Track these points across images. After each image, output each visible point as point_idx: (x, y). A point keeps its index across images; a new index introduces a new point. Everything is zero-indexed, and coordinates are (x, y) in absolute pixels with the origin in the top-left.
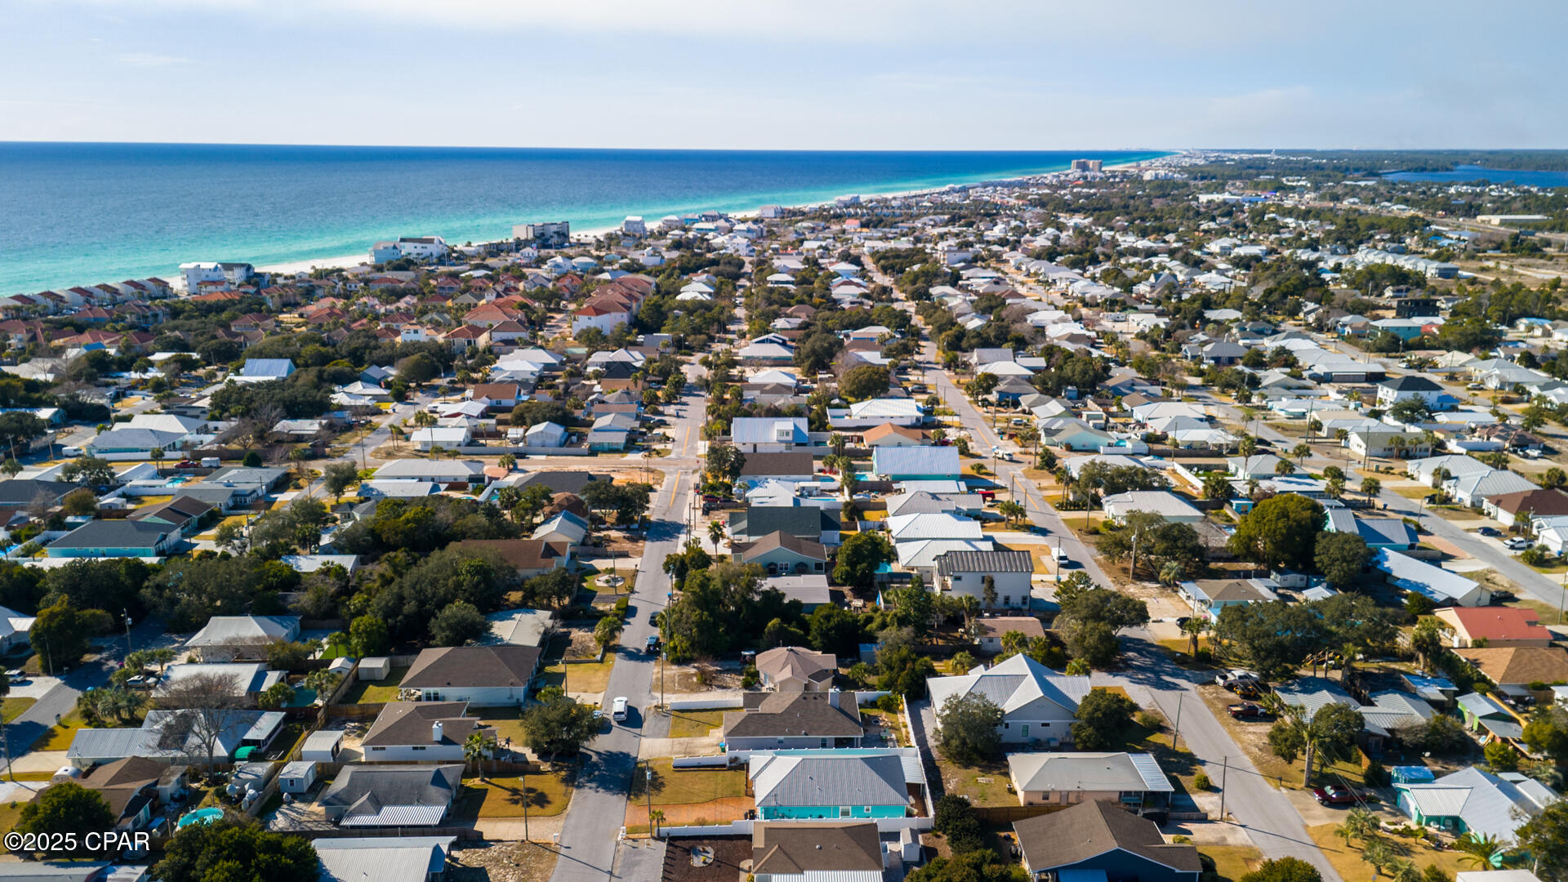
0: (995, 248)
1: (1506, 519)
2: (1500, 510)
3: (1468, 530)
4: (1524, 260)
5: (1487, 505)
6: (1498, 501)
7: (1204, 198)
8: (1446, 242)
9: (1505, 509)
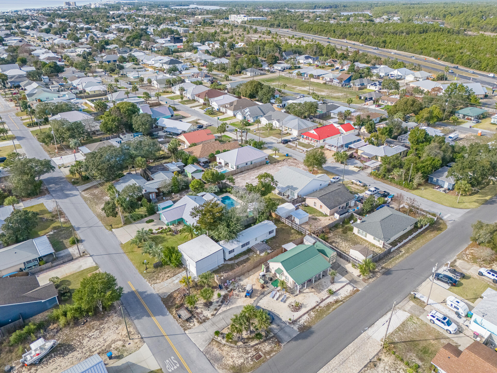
0: (24, 30)
1: (202, 101)
2: (200, 99)
3: (191, 107)
4: (207, 27)
5: (196, 98)
6: (199, 96)
7: (111, 13)
8: (186, 23)
9: (201, 98)
